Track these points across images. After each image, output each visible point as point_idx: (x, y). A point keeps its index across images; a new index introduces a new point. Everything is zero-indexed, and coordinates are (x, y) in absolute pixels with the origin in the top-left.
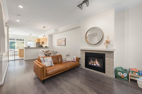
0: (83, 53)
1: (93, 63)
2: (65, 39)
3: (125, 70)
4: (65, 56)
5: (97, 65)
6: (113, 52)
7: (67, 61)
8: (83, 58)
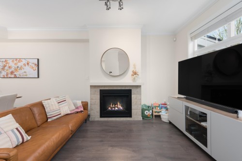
0: (95, 91)
1: (114, 108)
2: (38, 60)
3: (149, 107)
4: (57, 104)
5: (119, 108)
6: (140, 86)
7: (62, 115)
8: (95, 102)
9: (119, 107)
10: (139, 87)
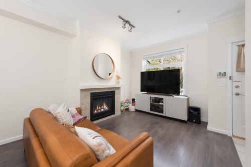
0: (86, 95)
1: (100, 110)
8: (86, 106)
9: (106, 107)
10: (119, 88)
